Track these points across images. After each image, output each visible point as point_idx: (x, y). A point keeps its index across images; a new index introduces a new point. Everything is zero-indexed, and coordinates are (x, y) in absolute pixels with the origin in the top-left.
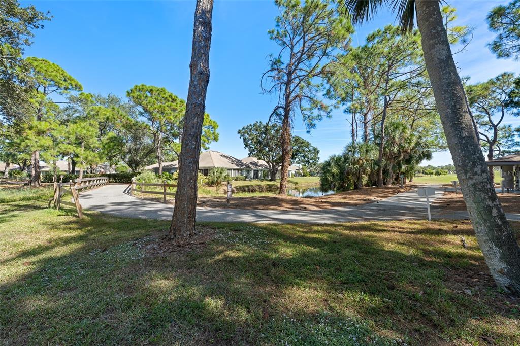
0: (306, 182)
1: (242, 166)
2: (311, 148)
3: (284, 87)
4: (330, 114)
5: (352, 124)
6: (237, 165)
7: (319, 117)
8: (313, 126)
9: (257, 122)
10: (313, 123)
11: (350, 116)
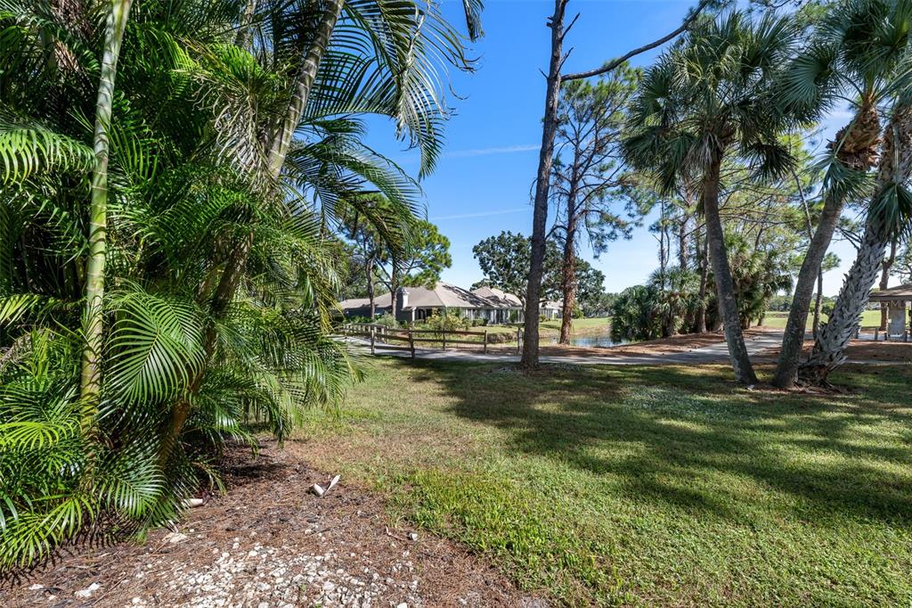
0: (581, 328)
1: (477, 303)
2: (590, 272)
3: (565, 199)
4: (630, 234)
5: (661, 242)
6: (471, 302)
7: (612, 236)
8: (603, 248)
9: (504, 233)
10: (604, 244)
11: (659, 235)
